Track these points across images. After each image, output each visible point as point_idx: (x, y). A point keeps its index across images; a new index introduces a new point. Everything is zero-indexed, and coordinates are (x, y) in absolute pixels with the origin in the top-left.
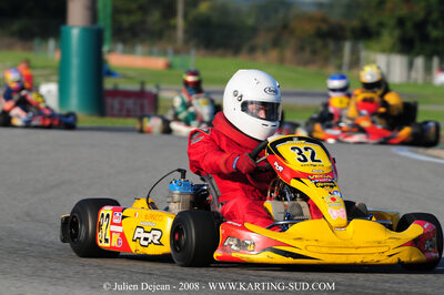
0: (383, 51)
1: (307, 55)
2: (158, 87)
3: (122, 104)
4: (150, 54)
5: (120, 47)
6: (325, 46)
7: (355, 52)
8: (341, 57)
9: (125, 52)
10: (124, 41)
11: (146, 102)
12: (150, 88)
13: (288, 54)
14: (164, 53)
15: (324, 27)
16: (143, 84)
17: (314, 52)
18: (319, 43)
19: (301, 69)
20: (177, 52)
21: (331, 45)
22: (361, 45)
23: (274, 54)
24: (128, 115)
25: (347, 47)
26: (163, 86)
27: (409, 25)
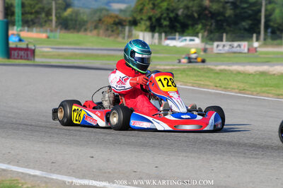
0: (142, 31)
1: (109, 32)
2: (35, 47)
3: (18, 54)
4: (40, 32)
5: (26, 28)
6: (117, 29)
7: (130, 31)
8: (124, 34)
9: (28, 31)
10: (29, 27)
11: (29, 53)
12: (31, 47)
13: (101, 31)
14: (46, 32)
15: (117, 20)
16: (27, 45)
17: (113, 31)
18: (115, 27)
19: (107, 38)
20: (51, 31)
21: (120, 28)
22: (133, 28)
23: (95, 32)
24: (21, 58)
25: (127, 28)
26: (37, 46)
27: (154, 20)
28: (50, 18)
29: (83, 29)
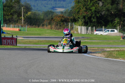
2: (17, 36)
3: (7, 41)
9: (7, 27)
11: (13, 41)
14: (19, 27)
18: (62, 23)
19: (57, 30)
21: (65, 24)
23: (49, 26)
24: (9, 44)
27: (87, 18)
28: (20, 18)
29: (41, 25)
